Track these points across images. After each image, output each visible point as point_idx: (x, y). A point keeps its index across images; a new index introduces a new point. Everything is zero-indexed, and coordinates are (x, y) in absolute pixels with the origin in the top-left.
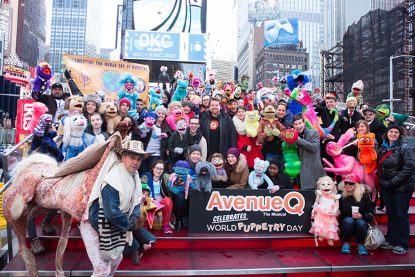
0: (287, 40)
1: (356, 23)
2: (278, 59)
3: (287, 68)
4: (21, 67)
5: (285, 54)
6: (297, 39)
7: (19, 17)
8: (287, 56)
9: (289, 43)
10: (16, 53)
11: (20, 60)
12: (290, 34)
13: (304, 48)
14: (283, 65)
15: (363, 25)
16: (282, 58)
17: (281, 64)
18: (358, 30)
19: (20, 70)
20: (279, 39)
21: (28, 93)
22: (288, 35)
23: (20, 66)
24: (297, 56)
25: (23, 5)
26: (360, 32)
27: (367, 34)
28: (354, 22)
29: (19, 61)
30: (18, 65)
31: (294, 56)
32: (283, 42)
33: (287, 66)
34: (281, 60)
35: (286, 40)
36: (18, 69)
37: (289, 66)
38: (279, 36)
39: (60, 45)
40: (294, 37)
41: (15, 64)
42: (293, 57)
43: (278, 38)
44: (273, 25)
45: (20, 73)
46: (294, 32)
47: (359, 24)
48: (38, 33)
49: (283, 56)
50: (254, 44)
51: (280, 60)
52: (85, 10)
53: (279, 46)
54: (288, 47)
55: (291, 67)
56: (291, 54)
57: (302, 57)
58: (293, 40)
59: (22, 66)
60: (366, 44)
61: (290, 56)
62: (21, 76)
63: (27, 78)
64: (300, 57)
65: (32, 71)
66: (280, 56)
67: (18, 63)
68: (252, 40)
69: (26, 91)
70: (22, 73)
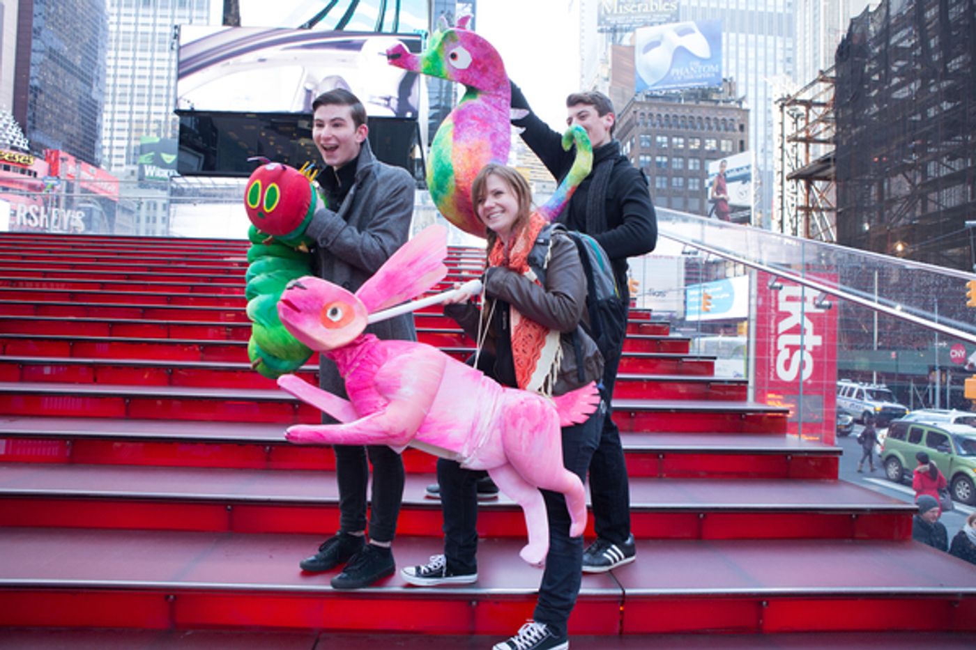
1: (872, 9)
2: (670, 126)
3: (692, 147)
4: (23, 151)
5: (687, 111)
6: (719, 74)
7: (19, 26)
8: (692, 117)
9: (700, 84)
10: (14, 113)
11: (23, 131)
12: (703, 60)
13: (740, 94)
14: (681, 140)
15: (892, 13)
16: (680, 122)
17: (678, 137)
18: (879, 28)
19: (20, 157)
20: (673, 73)
21: (38, 214)
22: (697, 63)
23: (21, 146)
24: (720, 118)
26: (886, 32)
27: (903, 39)
28: (868, 7)
29: (20, 135)
30: (15, 144)
31: (712, 117)
32: (683, 81)
33: (693, 144)
34: (678, 127)
35: (692, 77)
36: (14, 153)
37: (697, 142)
38: (672, 66)
39: (146, 99)
40: (711, 67)
41: (8, 142)
42: (708, 118)
43: (669, 72)
44: (657, 39)
45: (19, 163)
46: (712, 54)
47: (884, 11)
49: (684, 117)
50: (610, 88)
51: (674, 129)
52: (205, 14)
53: (674, 91)
54: (696, 95)
55: (703, 144)
56: (702, 110)
57: (732, 120)
58: (708, 75)
59: (26, 148)
60: (901, 68)
61: (700, 118)
62: (23, 172)
63: (39, 176)
64: (728, 118)
65: (53, 159)
66: (675, 116)
67: (17, 140)
68: (607, 79)
69: (34, 209)
70: (26, 165)
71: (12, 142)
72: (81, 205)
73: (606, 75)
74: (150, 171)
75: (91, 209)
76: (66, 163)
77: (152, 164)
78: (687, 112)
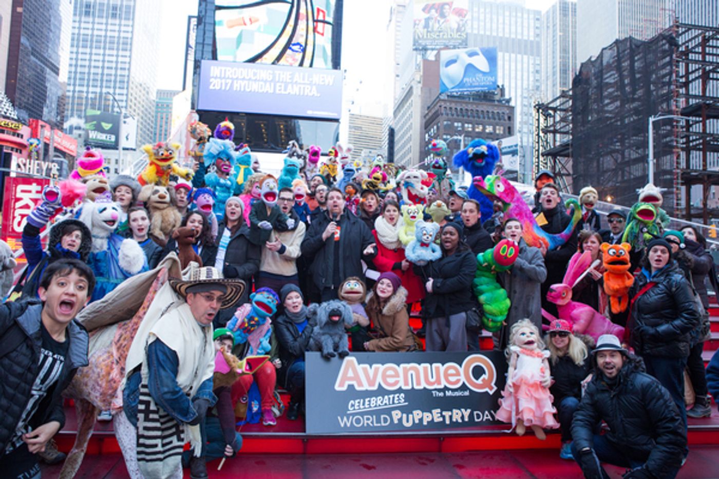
0: (479, 83)
1: (593, 59)
2: (463, 116)
3: (477, 130)
4: (13, 119)
6: (495, 82)
7: (12, 31)
8: (477, 111)
9: (482, 89)
10: (6, 93)
11: (13, 105)
12: (484, 73)
13: (507, 97)
14: (470, 126)
15: (605, 63)
16: (469, 113)
17: (468, 123)
18: (597, 70)
19: (12, 124)
20: (464, 81)
21: (25, 165)
22: (480, 75)
23: (12, 116)
24: (495, 111)
25: (19, 10)
26: (600, 74)
27: (611, 78)
28: (591, 58)
29: (11, 109)
30: (8, 115)
31: (490, 111)
32: (471, 86)
33: (478, 128)
34: (468, 117)
35: (477, 84)
36: (7, 121)
37: (481, 127)
38: (465, 76)
39: (86, 82)
40: (489, 78)
41: (3, 113)
42: (488, 112)
43: (462, 80)
44: (454, 58)
45: (11, 128)
46: (490, 70)
47: (599, 61)
48: (47, 60)
49: (472, 110)
50: (422, 88)
51: (466, 118)
52: (130, 23)
53: (465, 93)
54: (480, 96)
55: (484, 128)
56: (484, 107)
57: (503, 113)
58: (488, 83)
59: (16, 117)
60: (611, 93)
61: (482, 111)
62: (14, 135)
63: (24, 137)
64: (500, 112)
65: (34, 125)
66: (467, 110)
67: (9, 112)
68: (420, 82)
69: (22, 161)
70: (16, 130)
71: (6, 113)
72: (55, 159)
73: (419, 80)
74: (93, 135)
75: (62, 162)
76: (44, 128)
77: (95, 130)
78: (474, 107)
